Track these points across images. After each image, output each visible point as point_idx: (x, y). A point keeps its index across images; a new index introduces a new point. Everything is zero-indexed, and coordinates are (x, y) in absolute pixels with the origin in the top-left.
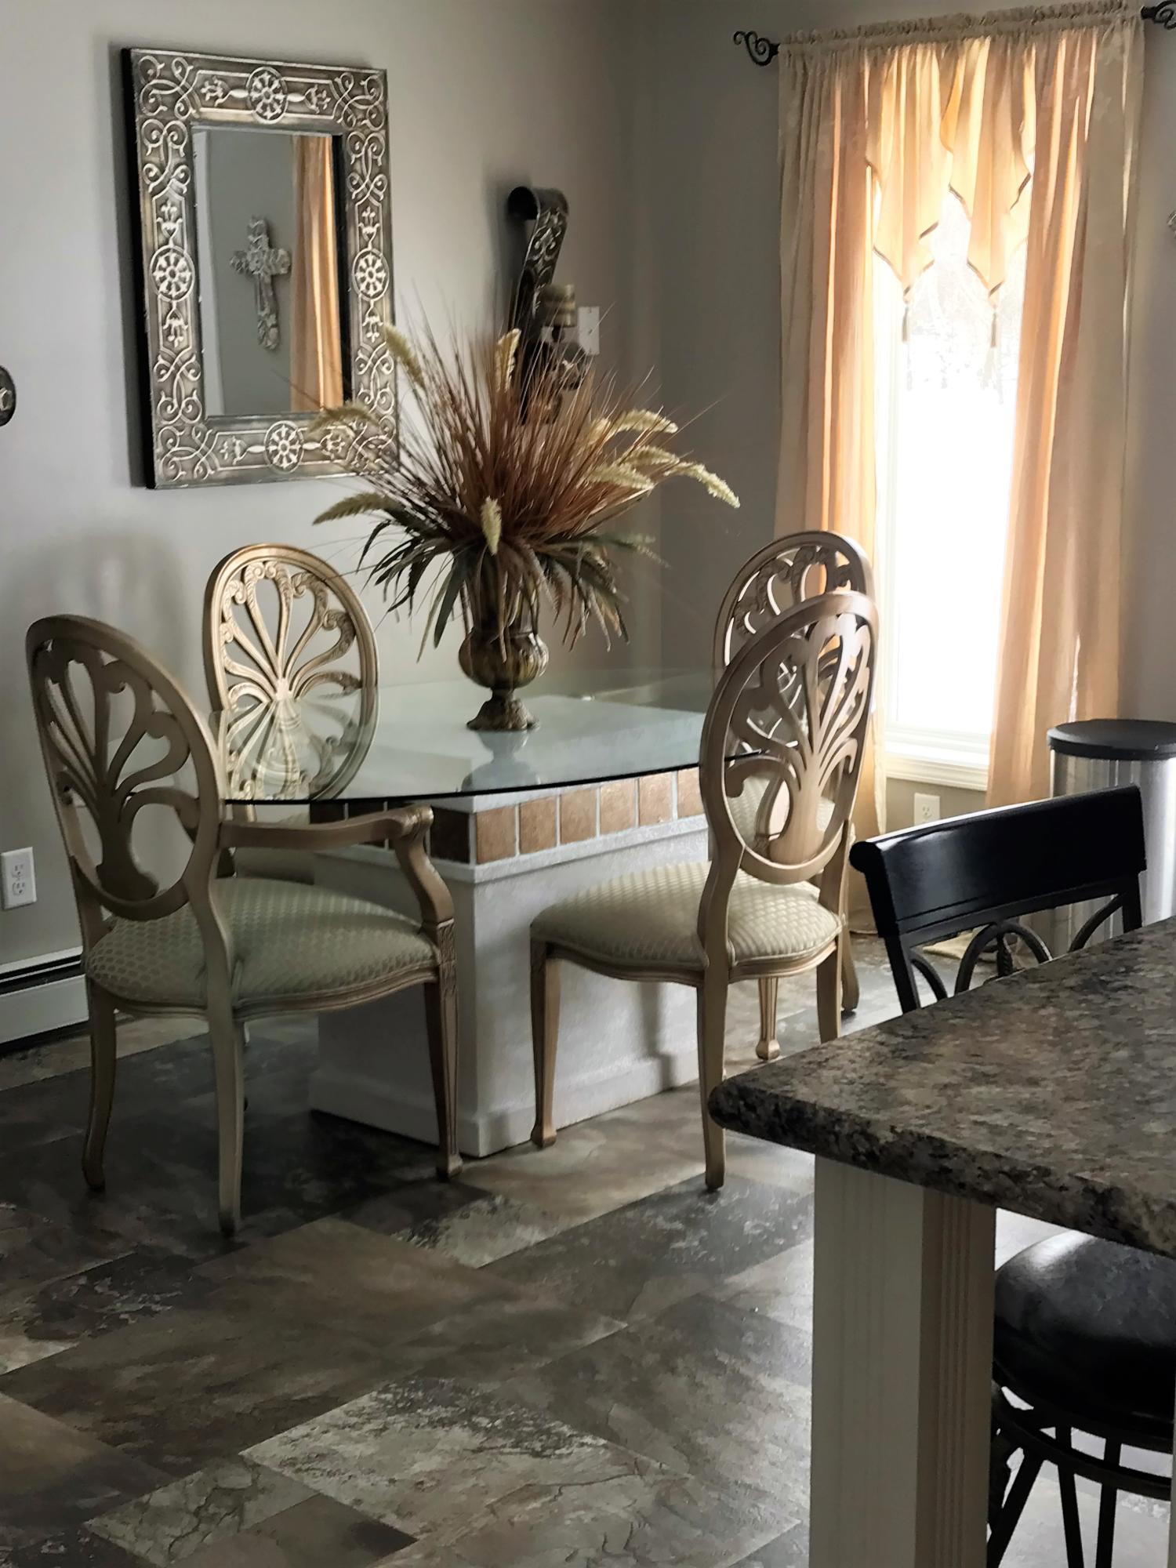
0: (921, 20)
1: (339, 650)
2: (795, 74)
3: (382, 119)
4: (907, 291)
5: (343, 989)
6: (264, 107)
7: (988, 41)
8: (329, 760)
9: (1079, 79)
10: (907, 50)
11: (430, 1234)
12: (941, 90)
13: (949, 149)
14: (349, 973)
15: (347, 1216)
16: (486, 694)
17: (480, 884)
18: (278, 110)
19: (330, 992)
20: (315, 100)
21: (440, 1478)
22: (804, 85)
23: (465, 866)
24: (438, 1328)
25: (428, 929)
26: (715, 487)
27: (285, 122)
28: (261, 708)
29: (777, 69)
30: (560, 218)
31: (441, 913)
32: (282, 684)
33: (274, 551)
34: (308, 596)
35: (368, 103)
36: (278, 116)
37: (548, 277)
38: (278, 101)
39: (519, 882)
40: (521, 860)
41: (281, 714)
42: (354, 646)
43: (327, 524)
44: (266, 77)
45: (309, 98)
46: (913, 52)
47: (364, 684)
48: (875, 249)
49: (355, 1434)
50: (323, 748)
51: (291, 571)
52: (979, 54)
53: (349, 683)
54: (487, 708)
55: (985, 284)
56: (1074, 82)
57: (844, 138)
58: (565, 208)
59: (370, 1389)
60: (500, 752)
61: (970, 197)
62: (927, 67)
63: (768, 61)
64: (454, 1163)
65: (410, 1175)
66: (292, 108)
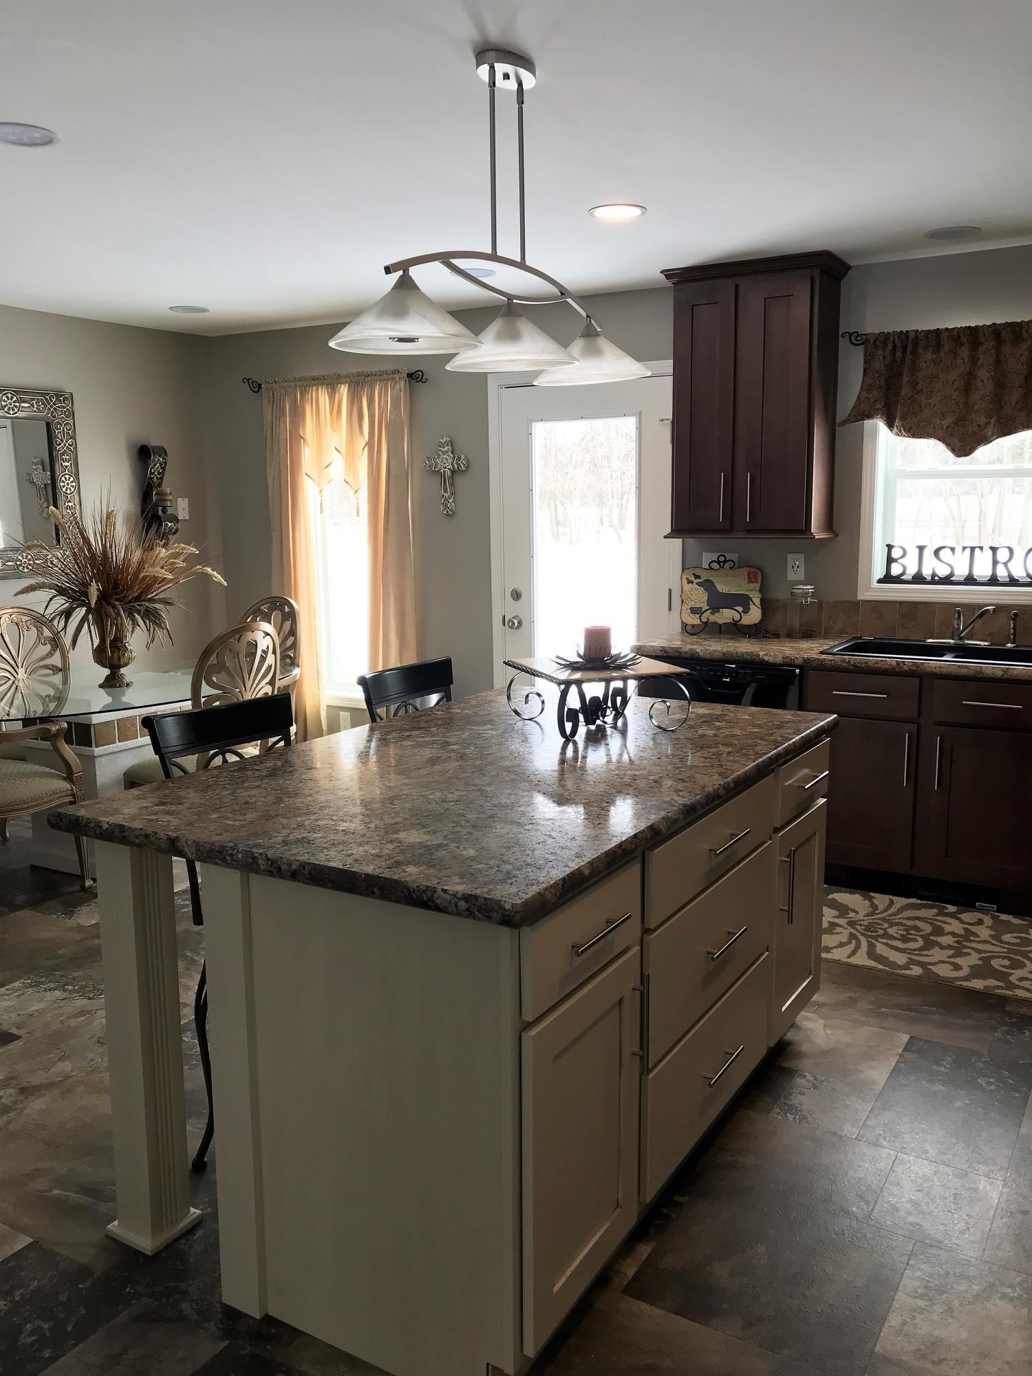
0: (320, 376)
1: (50, 654)
2: (269, 397)
3: (72, 414)
4: (321, 492)
5: (25, 806)
6: (9, 409)
7: (347, 385)
8: (48, 706)
9: (384, 403)
10: (315, 388)
11: (70, 914)
12: (330, 405)
13: (335, 431)
14: (28, 799)
15: (33, 909)
16: (107, 672)
17: (97, 756)
18: (16, 410)
19: (17, 807)
20: (35, 406)
21: (41, 1012)
22: (273, 402)
23: (90, 749)
24: (61, 952)
25: (69, 777)
26: (215, 577)
27: (21, 416)
28: (11, 682)
29: (262, 394)
30: (164, 458)
31: (75, 770)
32: (21, 671)
33: (15, 610)
34: (34, 630)
35: (64, 407)
36: (16, 413)
37: (160, 485)
38: (16, 407)
39: (118, 755)
40: (119, 745)
41: (21, 684)
42: (58, 652)
43: (20, 596)
44: (10, 395)
45: (32, 405)
46: (317, 390)
47: (64, 669)
48: (307, 475)
49: (7, 998)
50: (44, 700)
51: (25, 619)
52: (344, 390)
53: (56, 670)
54: (108, 678)
55: (353, 489)
56: (382, 404)
57: (290, 425)
58: (166, 455)
59: (21, 978)
60: (116, 698)
61: (343, 450)
62: (323, 397)
63: (258, 390)
64: (88, 883)
65: (69, 890)
66: (23, 409)
